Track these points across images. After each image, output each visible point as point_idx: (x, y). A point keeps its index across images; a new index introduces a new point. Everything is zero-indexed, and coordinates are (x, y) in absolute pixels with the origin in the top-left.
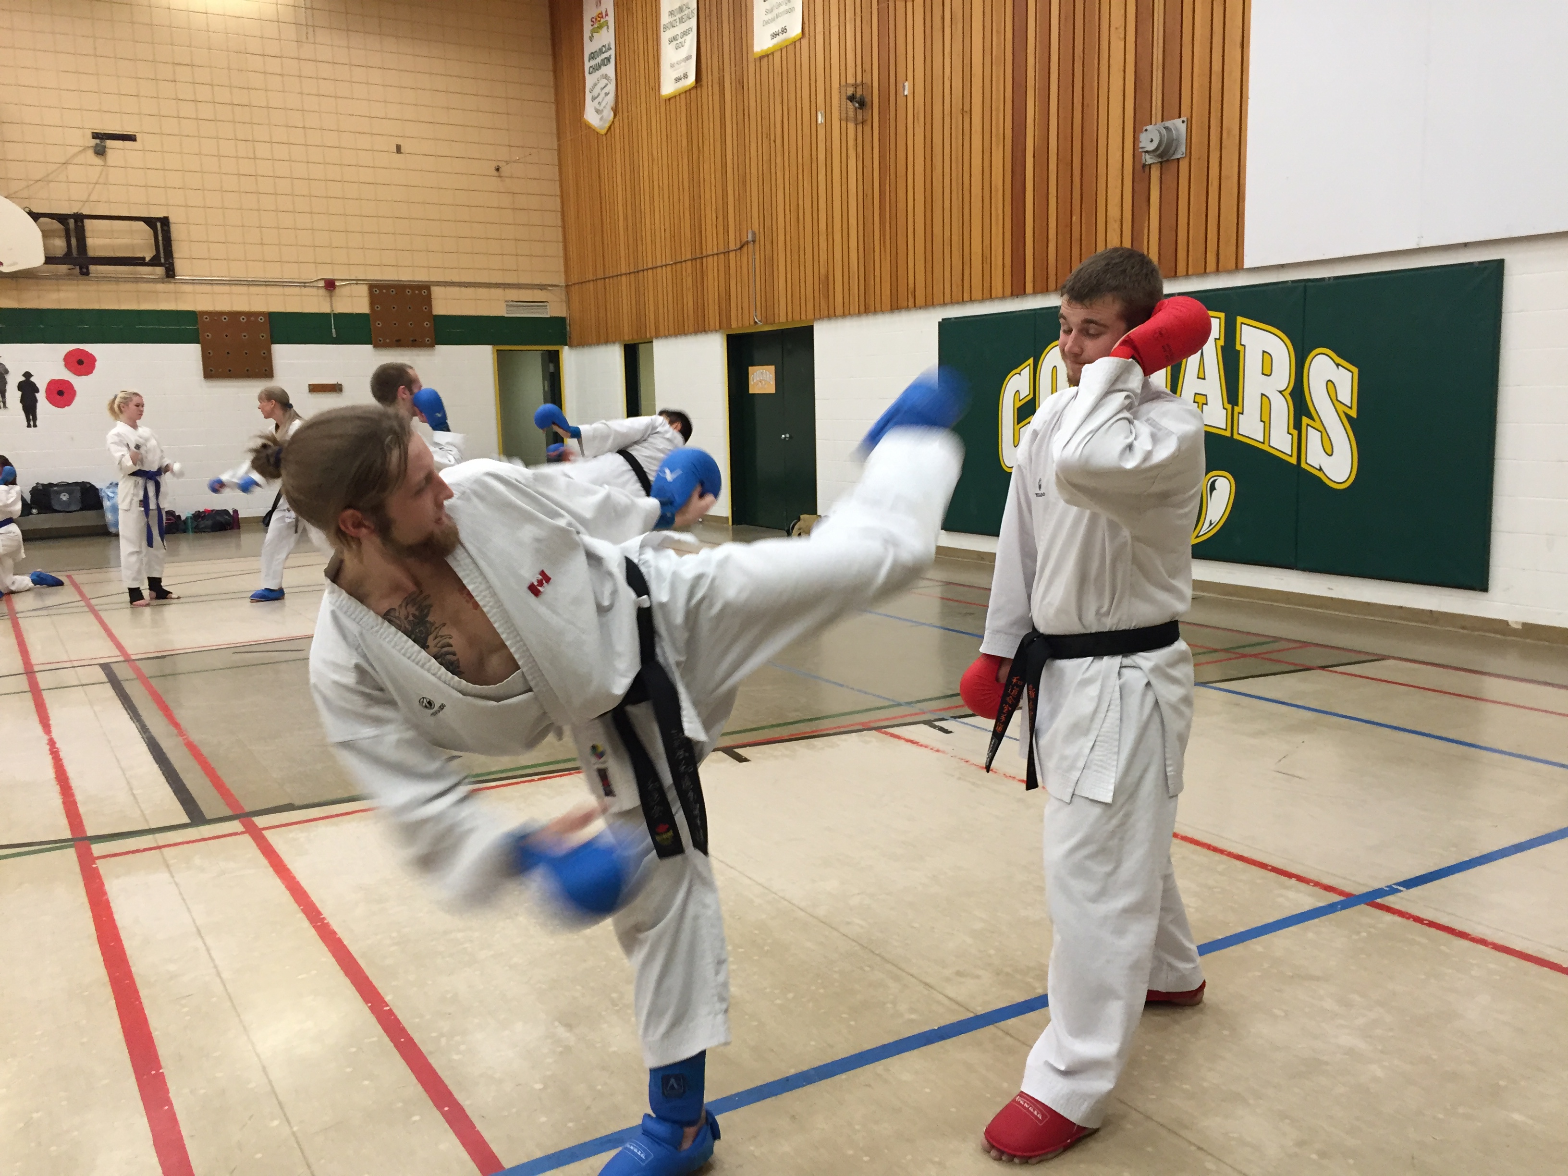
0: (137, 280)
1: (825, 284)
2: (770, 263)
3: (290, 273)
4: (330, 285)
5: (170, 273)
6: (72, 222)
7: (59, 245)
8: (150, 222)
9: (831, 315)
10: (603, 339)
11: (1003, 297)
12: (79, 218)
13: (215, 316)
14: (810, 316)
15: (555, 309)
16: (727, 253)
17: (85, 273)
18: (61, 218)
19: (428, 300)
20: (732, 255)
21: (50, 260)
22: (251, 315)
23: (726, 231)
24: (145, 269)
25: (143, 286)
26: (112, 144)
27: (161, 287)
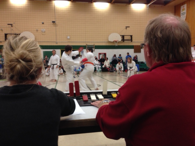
8: (130, 36)
12: (124, 36)
17: (124, 41)
21: (121, 40)
24: (129, 41)
25: (129, 43)
26: (127, 28)
27: (131, 43)
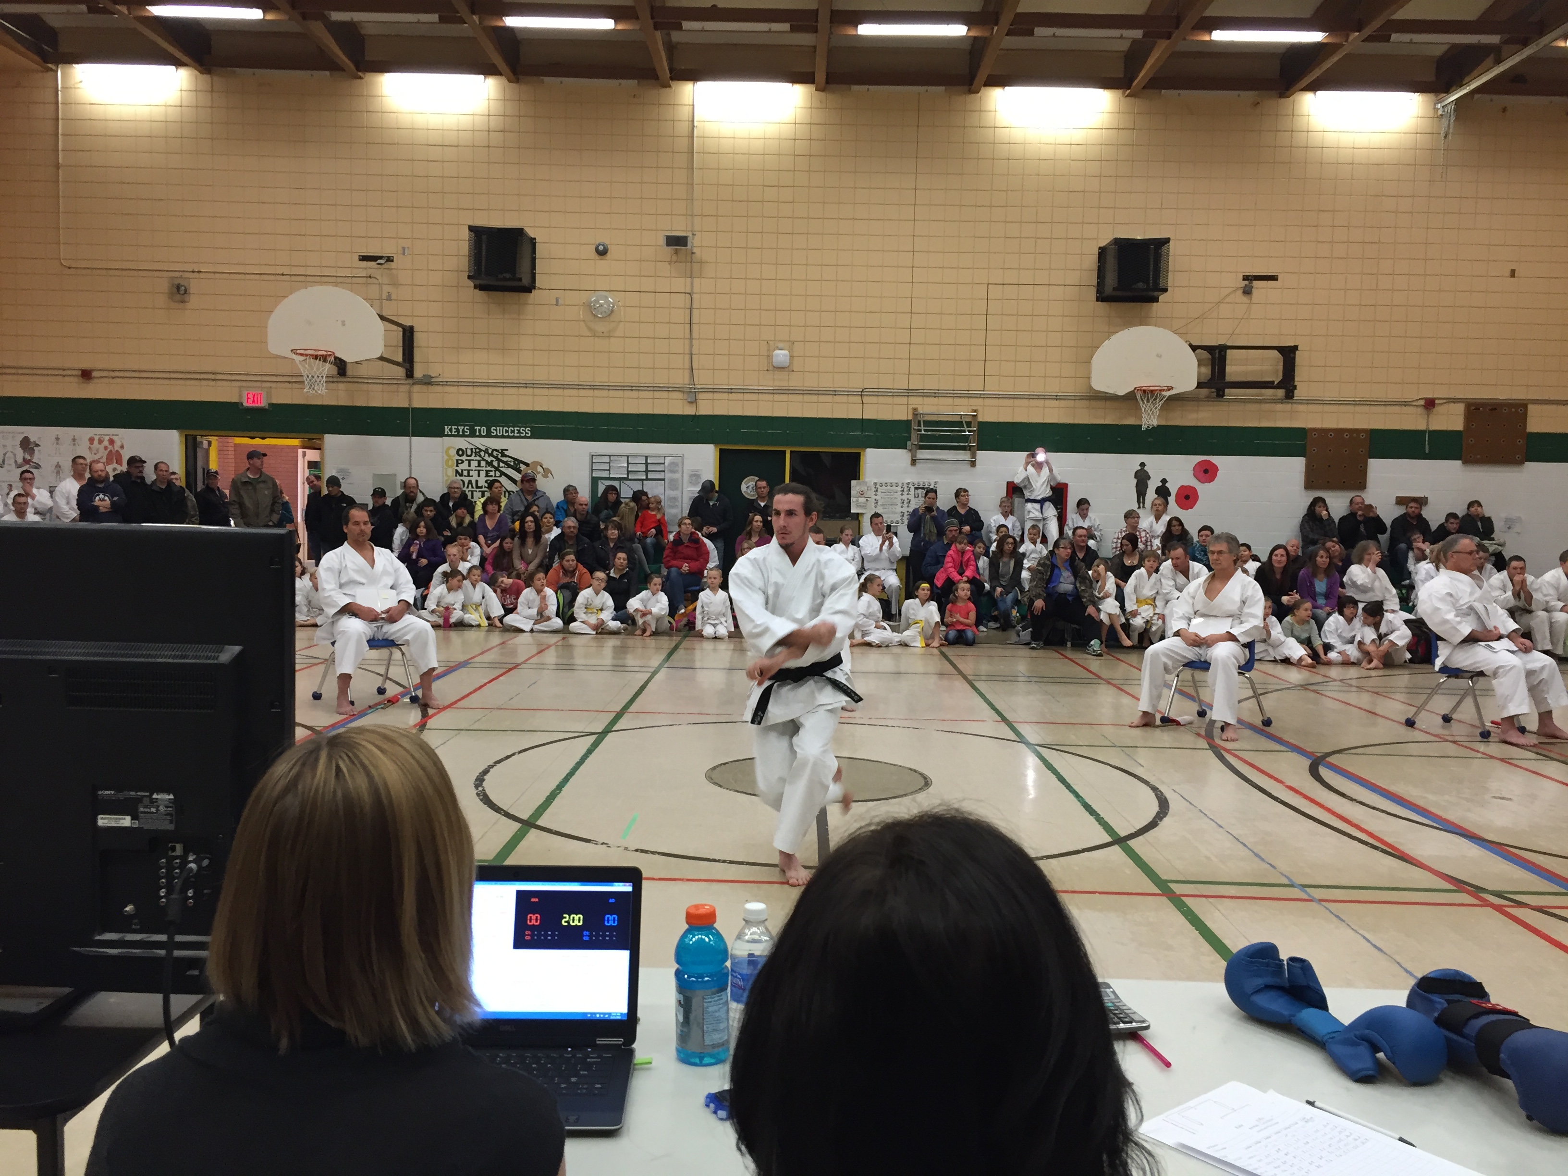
0: (1261, 401)
3: (1394, 393)
4: (1430, 404)
6: (1217, 352)
7: (1207, 372)
8: (1281, 350)
12: (1223, 349)
13: (1323, 432)
17: (1220, 394)
18: (1209, 349)
19: (1523, 418)
21: (1200, 385)
22: (1354, 432)
24: (1268, 393)
25: (1267, 406)
26: (1257, 284)
27: (1280, 407)
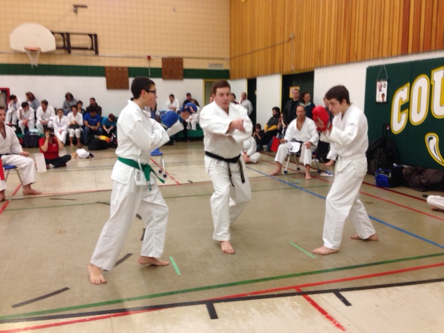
0: (85, 55)
1: (320, 53)
2: (299, 47)
3: (136, 53)
4: (149, 58)
5: (97, 52)
6: (65, 36)
7: (61, 43)
8: (90, 35)
9: (321, 66)
10: (241, 77)
11: (397, 56)
12: (68, 34)
13: (111, 68)
14: (313, 66)
15: (226, 66)
16: (283, 43)
17: (69, 52)
18: (62, 34)
19: (181, 63)
20: (285, 44)
21: (58, 48)
22: (123, 68)
23: (284, 34)
24: (88, 52)
25: (88, 58)
26: (79, 9)
27: (94, 58)
